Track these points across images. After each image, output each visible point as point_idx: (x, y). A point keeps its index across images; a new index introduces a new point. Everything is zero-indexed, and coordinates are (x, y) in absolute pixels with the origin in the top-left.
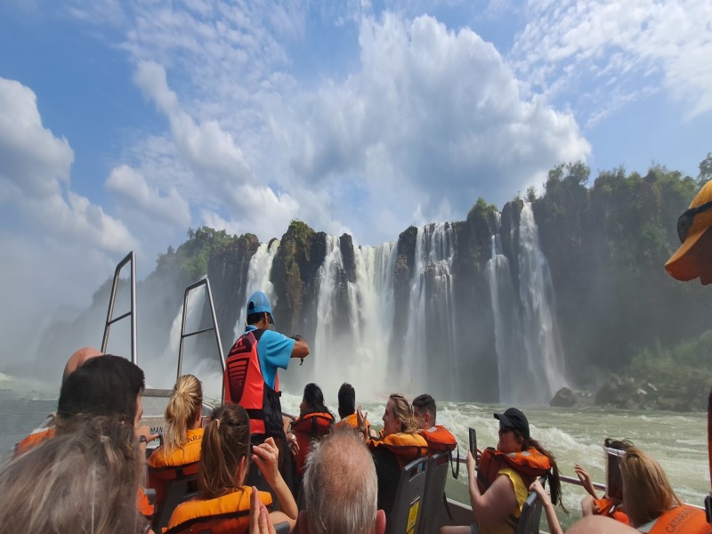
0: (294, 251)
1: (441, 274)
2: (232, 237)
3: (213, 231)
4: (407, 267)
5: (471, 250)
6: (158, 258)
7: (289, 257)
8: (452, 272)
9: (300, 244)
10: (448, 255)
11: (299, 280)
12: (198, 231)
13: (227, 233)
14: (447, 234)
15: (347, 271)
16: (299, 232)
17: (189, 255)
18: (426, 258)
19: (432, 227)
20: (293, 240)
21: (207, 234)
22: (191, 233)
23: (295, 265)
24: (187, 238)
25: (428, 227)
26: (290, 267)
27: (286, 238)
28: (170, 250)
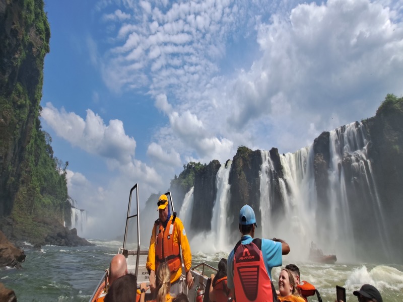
0: (241, 164)
1: (357, 161)
2: (204, 165)
3: (194, 163)
4: (324, 161)
5: (387, 137)
6: (171, 182)
7: (239, 169)
8: (368, 158)
9: (244, 160)
10: (362, 145)
11: (246, 181)
12: (188, 165)
13: (201, 164)
14: (359, 130)
15: (278, 171)
16: (243, 152)
17: (184, 178)
18: (340, 151)
19: (343, 128)
20: (240, 157)
21: (191, 166)
22: (184, 166)
23: (243, 172)
24: (183, 169)
25: (339, 129)
26: (240, 174)
27: (235, 158)
28: (176, 177)
